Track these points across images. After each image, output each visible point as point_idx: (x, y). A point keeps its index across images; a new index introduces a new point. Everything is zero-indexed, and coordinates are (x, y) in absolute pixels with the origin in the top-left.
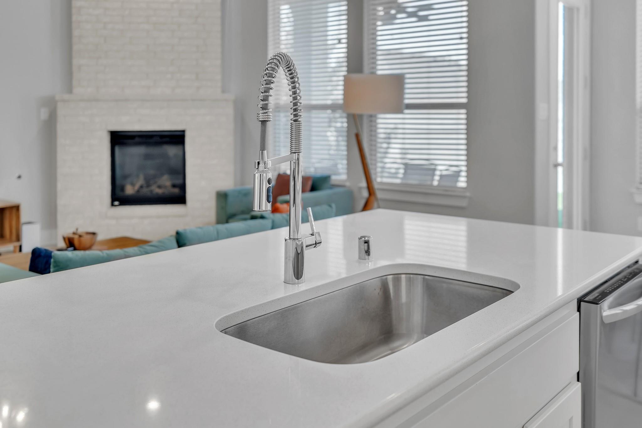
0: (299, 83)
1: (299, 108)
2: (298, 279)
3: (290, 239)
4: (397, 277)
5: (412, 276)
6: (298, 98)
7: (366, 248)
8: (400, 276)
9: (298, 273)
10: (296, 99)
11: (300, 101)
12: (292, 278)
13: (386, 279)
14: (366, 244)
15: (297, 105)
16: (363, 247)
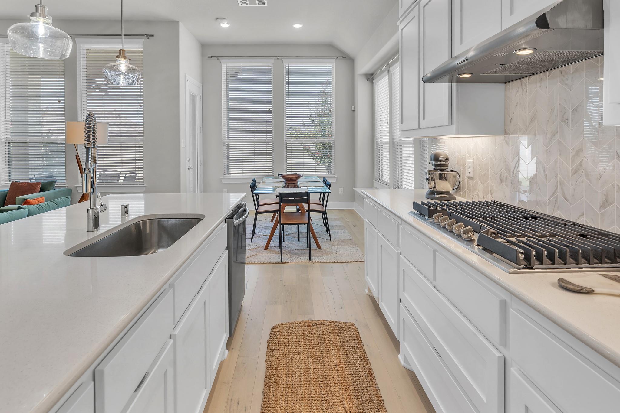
0: (96, 129)
1: (95, 141)
2: (96, 228)
3: (90, 208)
4: (144, 222)
5: (152, 220)
6: (95, 136)
7: (126, 210)
8: (146, 221)
9: (96, 224)
10: (94, 136)
11: (96, 138)
12: (92, 228)
13: (139, 223)
14: (126, 208)
15: (95, 139)
16: (124, 210)
